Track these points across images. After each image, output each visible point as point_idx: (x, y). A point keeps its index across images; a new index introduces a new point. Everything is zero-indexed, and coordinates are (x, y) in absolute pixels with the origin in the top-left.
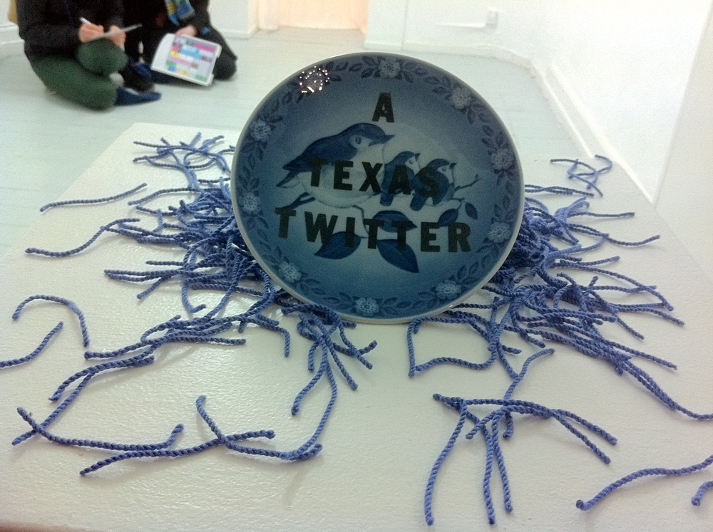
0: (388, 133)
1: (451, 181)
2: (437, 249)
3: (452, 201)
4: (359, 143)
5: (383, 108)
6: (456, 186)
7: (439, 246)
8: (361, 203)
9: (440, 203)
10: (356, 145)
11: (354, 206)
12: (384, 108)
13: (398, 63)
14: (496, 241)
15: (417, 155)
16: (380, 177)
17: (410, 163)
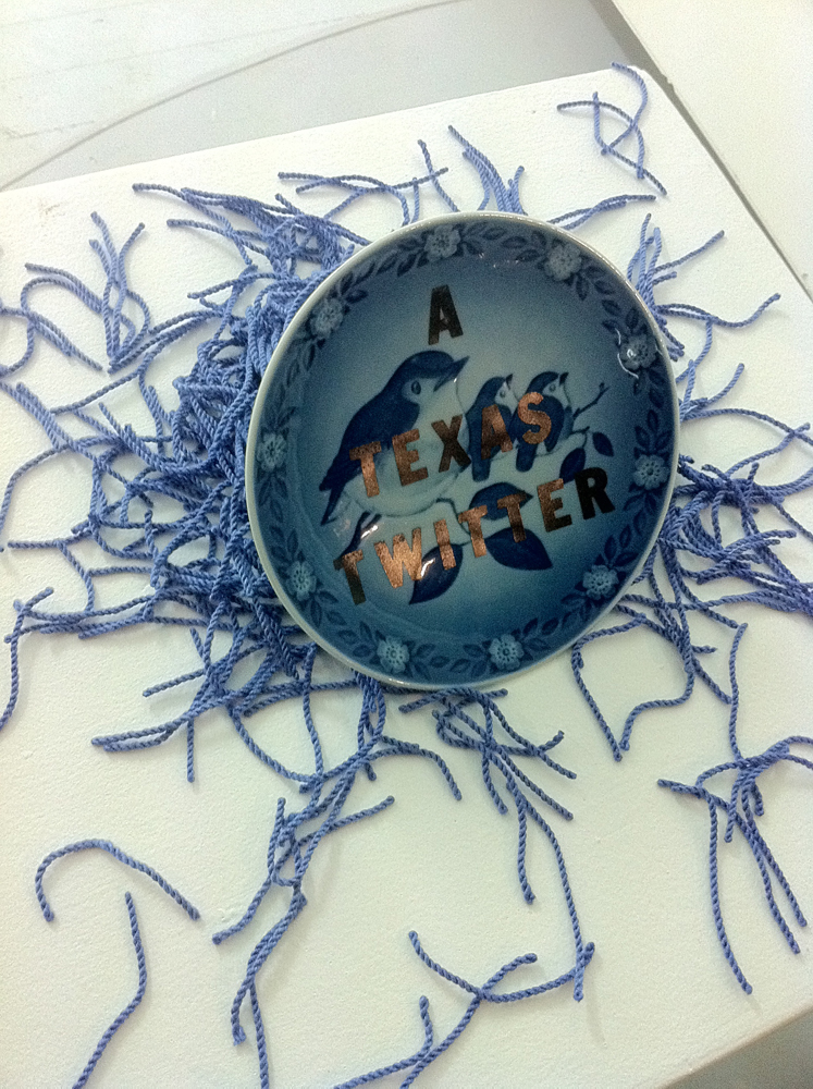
0: (457, 357)
1: (565, 404)
2: (567, 521)
3: (572, 438)
4: (418, 393)
5: (442, 316)
6: (574, 410)
7: (569, 516)
8: (445, 491)
9: (556, 447)
10: (414, 398)
11: (439, 500)
12: (444, 316)
13: (456, 232)
14: (648, 486)
15: (509, 379)
16: (463, 440)
17: (502, 396)
